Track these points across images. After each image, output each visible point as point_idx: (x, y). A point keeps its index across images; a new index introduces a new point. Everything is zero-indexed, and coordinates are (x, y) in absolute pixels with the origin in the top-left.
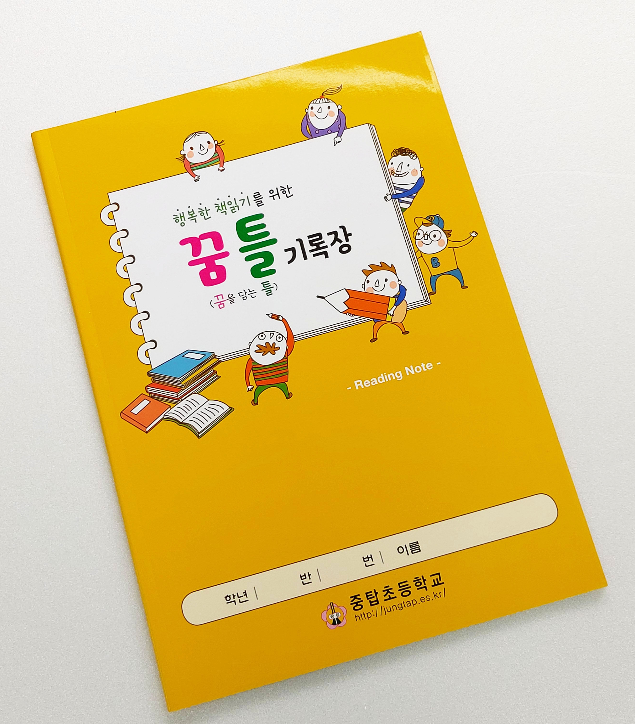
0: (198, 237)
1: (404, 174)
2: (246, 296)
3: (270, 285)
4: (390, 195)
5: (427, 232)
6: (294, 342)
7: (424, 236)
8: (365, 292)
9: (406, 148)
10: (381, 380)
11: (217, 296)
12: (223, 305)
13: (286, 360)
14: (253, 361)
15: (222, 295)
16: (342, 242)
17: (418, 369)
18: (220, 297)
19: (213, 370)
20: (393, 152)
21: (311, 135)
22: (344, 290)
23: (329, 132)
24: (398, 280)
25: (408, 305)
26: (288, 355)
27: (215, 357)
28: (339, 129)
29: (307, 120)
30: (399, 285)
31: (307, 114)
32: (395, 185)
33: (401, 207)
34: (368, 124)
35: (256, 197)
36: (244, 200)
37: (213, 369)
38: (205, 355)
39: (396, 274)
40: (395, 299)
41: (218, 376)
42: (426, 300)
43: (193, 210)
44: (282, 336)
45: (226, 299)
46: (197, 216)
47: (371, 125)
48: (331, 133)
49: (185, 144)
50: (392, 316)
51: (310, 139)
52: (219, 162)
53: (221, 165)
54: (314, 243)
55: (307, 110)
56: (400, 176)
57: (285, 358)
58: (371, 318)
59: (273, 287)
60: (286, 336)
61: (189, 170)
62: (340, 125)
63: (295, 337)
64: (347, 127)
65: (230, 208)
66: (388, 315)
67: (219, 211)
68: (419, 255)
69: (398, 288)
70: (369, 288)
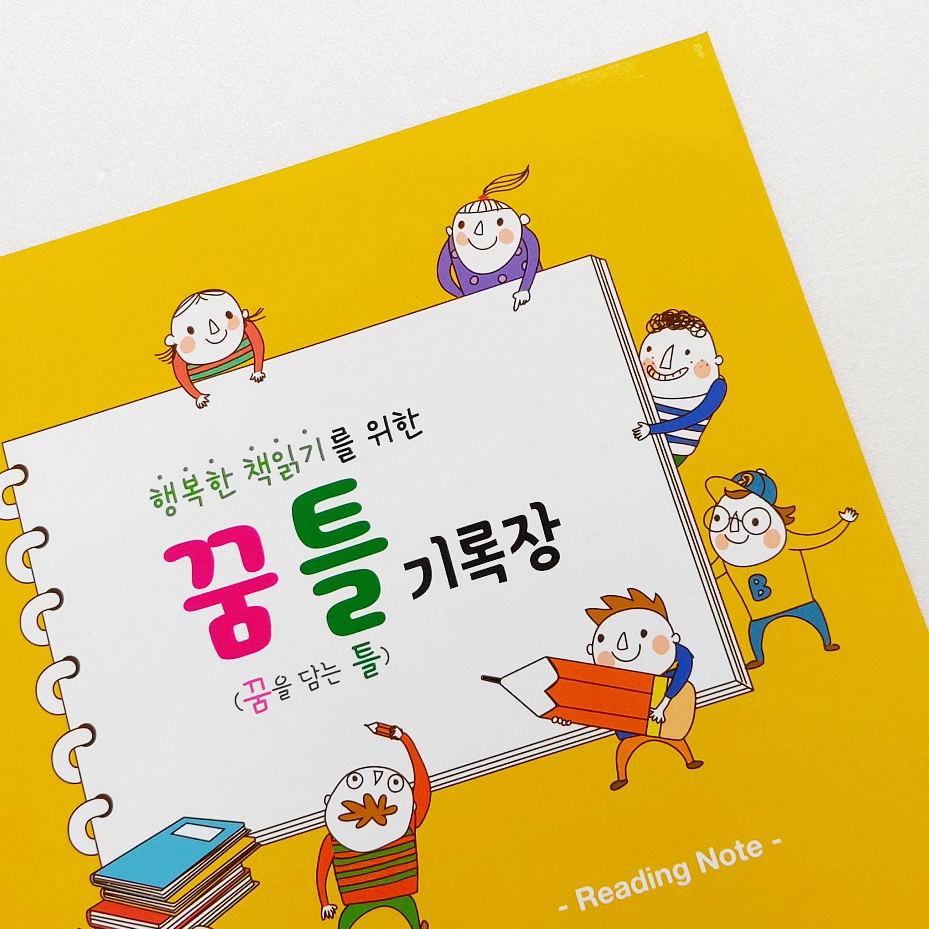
0: (206, 540)
1: (679, 372)
2: (316, 680)
3: (372, 653)
4: (648, 424)
5: (736, 514)
6: (431, 792)
7: (730, 523)
8: (595, 664)
9: (679, 310)
10: (639, 885)
11: (250, 683)
12: (263, 704)
13: (412, 838)
14: (334, 843)
15: (261, 679)
16: (537, 541)
17: (728, 857)
18: (257, 685)
19: (242, 866)
20: (650, 322)
21: (461, 289)
22: (546, 659)
23: (502, 279)
24: (672, 634)
25: (698, 695)
26: (417, 825)
27: (247, 833)
28: (525, 270)
29: (451, 254)
30: (674, 645)
31: (451, 237)
32: (657, 401)
33: (673, 453)
34: (591, 256)
35: (337, 439)
36: (310, 447)
37: (241, 863)
38: (224, 829)
39: (667, 620)
40: (666, 679)
41: (253, 882)
42: (739, 679)
43: (193, 476)
44: (402, 777)
45: (271, 690)
46: (202, 490)
47: (598, 260)
48: (505, 282)
49: (174, 319)
50: (661, 722)
51: (458, 298)
52: (253, 359)
53: (258, 367)
54: (472, 545)
55: (449, 230)
56: (667, 378)
57: (410, 833)
58: (611, 730)
59: (379, 657)
60: (411, 779)
61: (186, 383)
62: (526, 261)
63: (431, 779)
64: (542, 267)
65: (279, 468)
66: (650, 719)
67: (253, 475)
68: (719, 568)
69: (672, 649)
70: (604, 654)
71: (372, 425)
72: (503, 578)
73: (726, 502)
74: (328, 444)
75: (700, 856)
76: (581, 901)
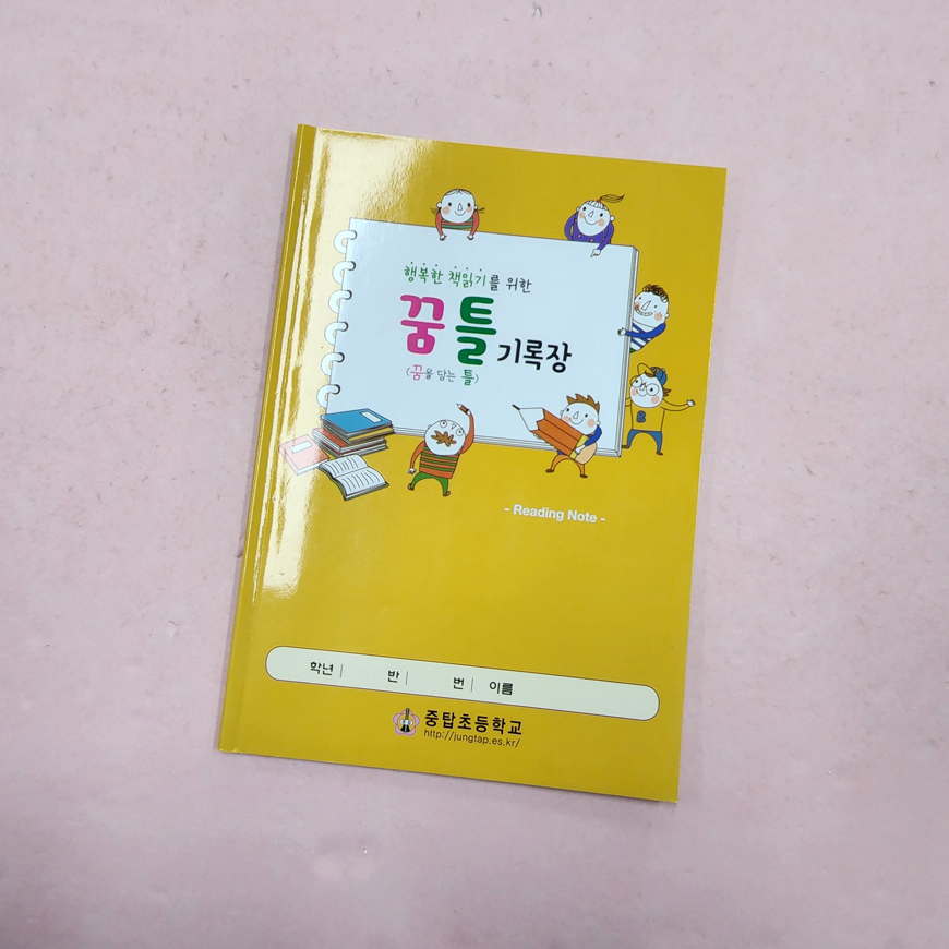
0: (421, 298)
1: (648, 314)
2: (444, 376)
3: (472, 375)
4: (626, 330)
5: (645, 383)
6: (473, 442)
7: (641, 386)
8: (561, 420)
9: (660, 287)
10: (541, 513)
11: (416, 366)
12: (418, 377)
13: (458, 457)
14: (425, 445)
15: (421, 366)
16: (559, 359)
17: (581, 517)
18: (418, 368)
19: (384, 438)
20: (646, 286)
21: (572, 237)
22: (542, 409)
23: (592, 241)
24: (598, 421)
25: (597, 450)
26: (462, 453)
27: (391, 426)
28: (603, 241)
29: (575, 220)
30: (596, 426)
31: (577, 212)
32: (634, 322)
33: (631, 346)
34: (634, 247)
35: (493, 279)
36: (480, 278)
38: (382, 421)
39: (599, 413)
40: (587, 437)
41: (386, 447)
42: (616, 450)
43: (426, 268)
44: (463, 431)
45: (423, 373)
46: (428, 276)
47: (636, 250)
48: (592, 243)
49: (445, 196)
50: (578, 454)
51: (569, 240)
52: (471, 229)
53: (472, 233)
54: (531, 349)
55: (578, 209)
56: (642, 314)
57: (458, 454)
59: (474, 378)
60: (467, 433)
61: (439, 227)
62: (606, 237)
63: (475, 437)
64: (611, 242)
65: (464, 281)
66: (574, 451)
67: (452, 279)
68: (628, 402)
69: (594, 428)
70: (566, 417)
71: (510, 280)
72: (538, 368)
73: (644, 376)
74: (488, 280)
75: (570, 512)
76: (515, 510)
